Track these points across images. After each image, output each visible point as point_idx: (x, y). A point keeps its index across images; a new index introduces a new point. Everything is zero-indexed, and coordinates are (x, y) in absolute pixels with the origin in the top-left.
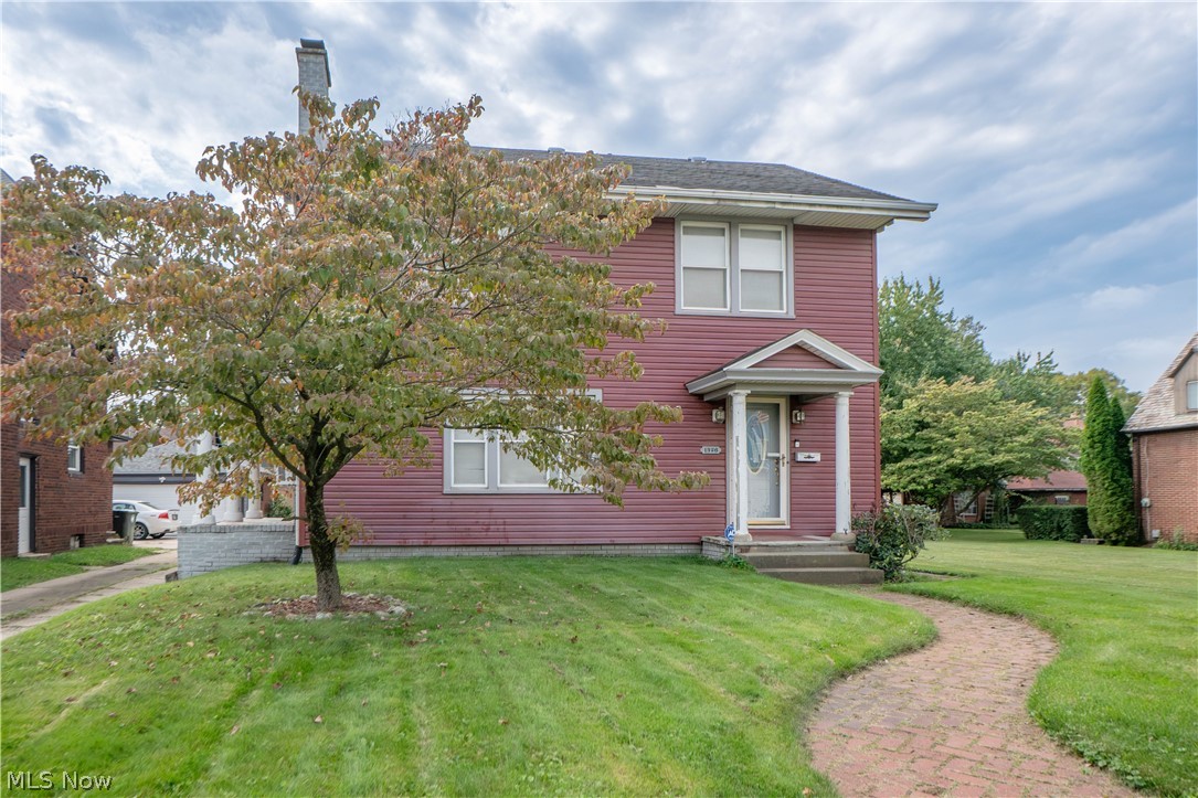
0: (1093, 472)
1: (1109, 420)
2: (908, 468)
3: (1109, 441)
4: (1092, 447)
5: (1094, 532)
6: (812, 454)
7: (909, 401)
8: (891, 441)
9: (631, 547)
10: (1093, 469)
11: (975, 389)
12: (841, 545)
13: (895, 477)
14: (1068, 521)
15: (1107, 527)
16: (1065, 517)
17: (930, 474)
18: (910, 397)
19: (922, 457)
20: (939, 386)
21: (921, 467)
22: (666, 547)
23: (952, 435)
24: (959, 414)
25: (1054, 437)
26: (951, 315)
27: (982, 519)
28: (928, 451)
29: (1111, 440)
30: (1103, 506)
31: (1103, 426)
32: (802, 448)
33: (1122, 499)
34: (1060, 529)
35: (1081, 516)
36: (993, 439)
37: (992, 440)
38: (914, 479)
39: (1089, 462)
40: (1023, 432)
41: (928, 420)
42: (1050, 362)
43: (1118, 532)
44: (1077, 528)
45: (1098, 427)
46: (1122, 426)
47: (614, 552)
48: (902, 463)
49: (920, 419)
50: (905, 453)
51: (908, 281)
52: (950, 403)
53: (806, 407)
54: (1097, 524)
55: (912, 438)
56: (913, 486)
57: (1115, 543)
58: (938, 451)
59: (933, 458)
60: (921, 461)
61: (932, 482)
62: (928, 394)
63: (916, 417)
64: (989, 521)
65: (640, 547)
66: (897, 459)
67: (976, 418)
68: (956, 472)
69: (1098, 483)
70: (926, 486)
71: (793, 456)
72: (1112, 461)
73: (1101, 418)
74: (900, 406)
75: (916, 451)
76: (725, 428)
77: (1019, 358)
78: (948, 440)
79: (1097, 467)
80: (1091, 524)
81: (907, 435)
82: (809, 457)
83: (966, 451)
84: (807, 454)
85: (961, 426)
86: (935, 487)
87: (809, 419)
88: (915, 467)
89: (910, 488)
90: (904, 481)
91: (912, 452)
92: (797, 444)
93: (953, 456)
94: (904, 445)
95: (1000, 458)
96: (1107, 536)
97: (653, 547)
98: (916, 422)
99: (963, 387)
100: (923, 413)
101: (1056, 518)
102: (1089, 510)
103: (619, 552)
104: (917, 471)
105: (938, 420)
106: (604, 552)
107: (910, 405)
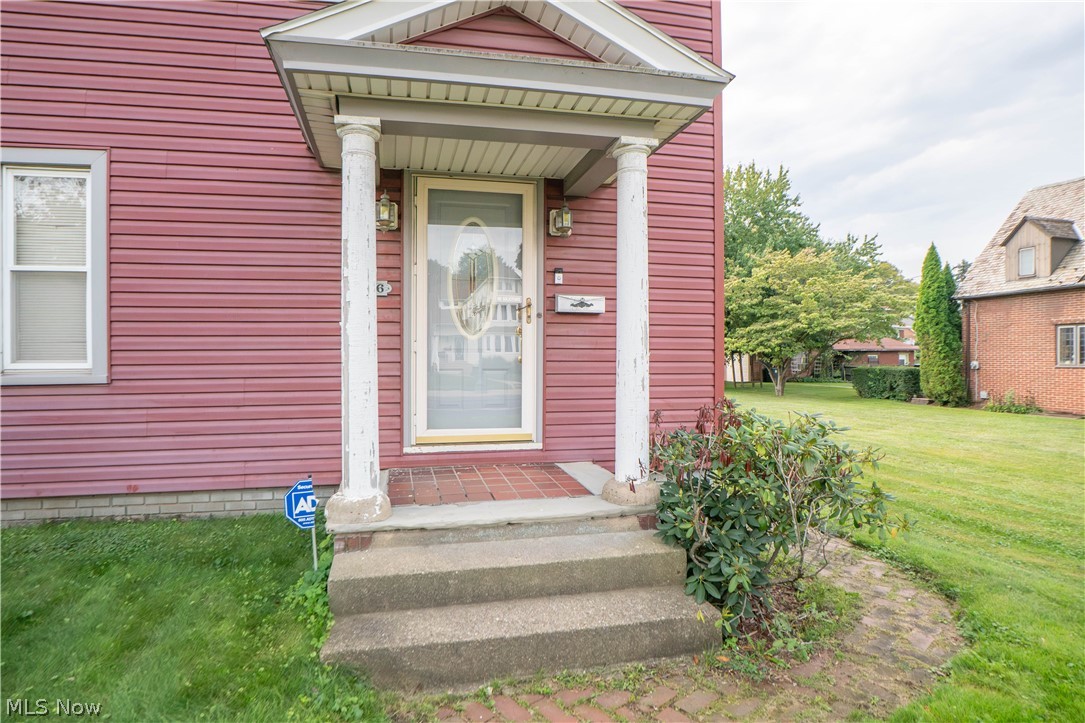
0: (927, 336)
1: (943, 287)
2: (757, 332)
3: (943, 306)
4: (927, 312)
5: (925, 392)
6: (587, 299)
7: (757, 269)
8: (740, 307)
9: (184, 499)
10: (928, 333)
11: (816, 260)
12: (623, 516)
13: (744, 340)
14: (901, 382)
15: (940, 389)
16: (897, 378)
17: (777, 337)
18: (758, 266)
19: (768, 322)
20: (783, 257)
21: (768, 331)
22: (268, 495)
23: (798, 303)
24: (803, 281)
25: (887, 304)
26: (797, 199)
27: (812, 374)
28: (774, 317)
29: (945, 305)
30: (935, 369)
31: (938, 292)
32: (569, 287)
33: (953, 362)
34: (892, 389)
35: (913, 378)
36: (834, 305)
37: (832, 305)
38: (761, 342)
39: (924, 326)
40: (862, 299)
41: (775, 287)
42: (874, 244)
43: (949, 393)
44: (908, 387)
45: (932, 293)
46: (953, 293)
47: (143, 511)
48: (751, 327)
49: (768, 286)
50: (753, 318)
51: (757, 169)
52: (794, 272)
53: (576, 203)
54: (930, 384)
55: (761, 303)
56: (761, 349)
57: (945, 404)
58: (783, 317)
59: (779, 323)
60: (769, 326)
61: (779, 345)
62: (775, 263)
63: (764, 284)
64: (818, 376)
65: (205, 497)
66: (746, 324)
67: (819, 285)
68: (800, 336)
69: (932, 346)
70: (773, 349)
71: (550, 301)
72: (945, 326)
73: (936, 285)
74: (749, 274)
75: (764, 316)
76: (400, 242)
77: (849, 240)
78: (794, 305)
79: (931, 331)
80: (922, 384)
81: (755, 301)
82: (582, 304)
83: (812, 316)
84: (578, 298)
85: (806, 293)
86: (781, 351)
87: (584, 229)
88: (762, 331)
89: (759, 350)
90: (753, 344)
91: (759, 318)
92: (559, 278)
93: (798, 321)
94: (752, 311)
95: (841, 323)
96: (939, 396)
97: (237, 496)
98: (763, 288)
99: (805, 258)
100: (770, 280)
101: (889, 379)
102: (921, 373)
103: (154, 510)
104: (765, 334)
105: (783, 287)
106: (119, 512)
107: (759, 273)
